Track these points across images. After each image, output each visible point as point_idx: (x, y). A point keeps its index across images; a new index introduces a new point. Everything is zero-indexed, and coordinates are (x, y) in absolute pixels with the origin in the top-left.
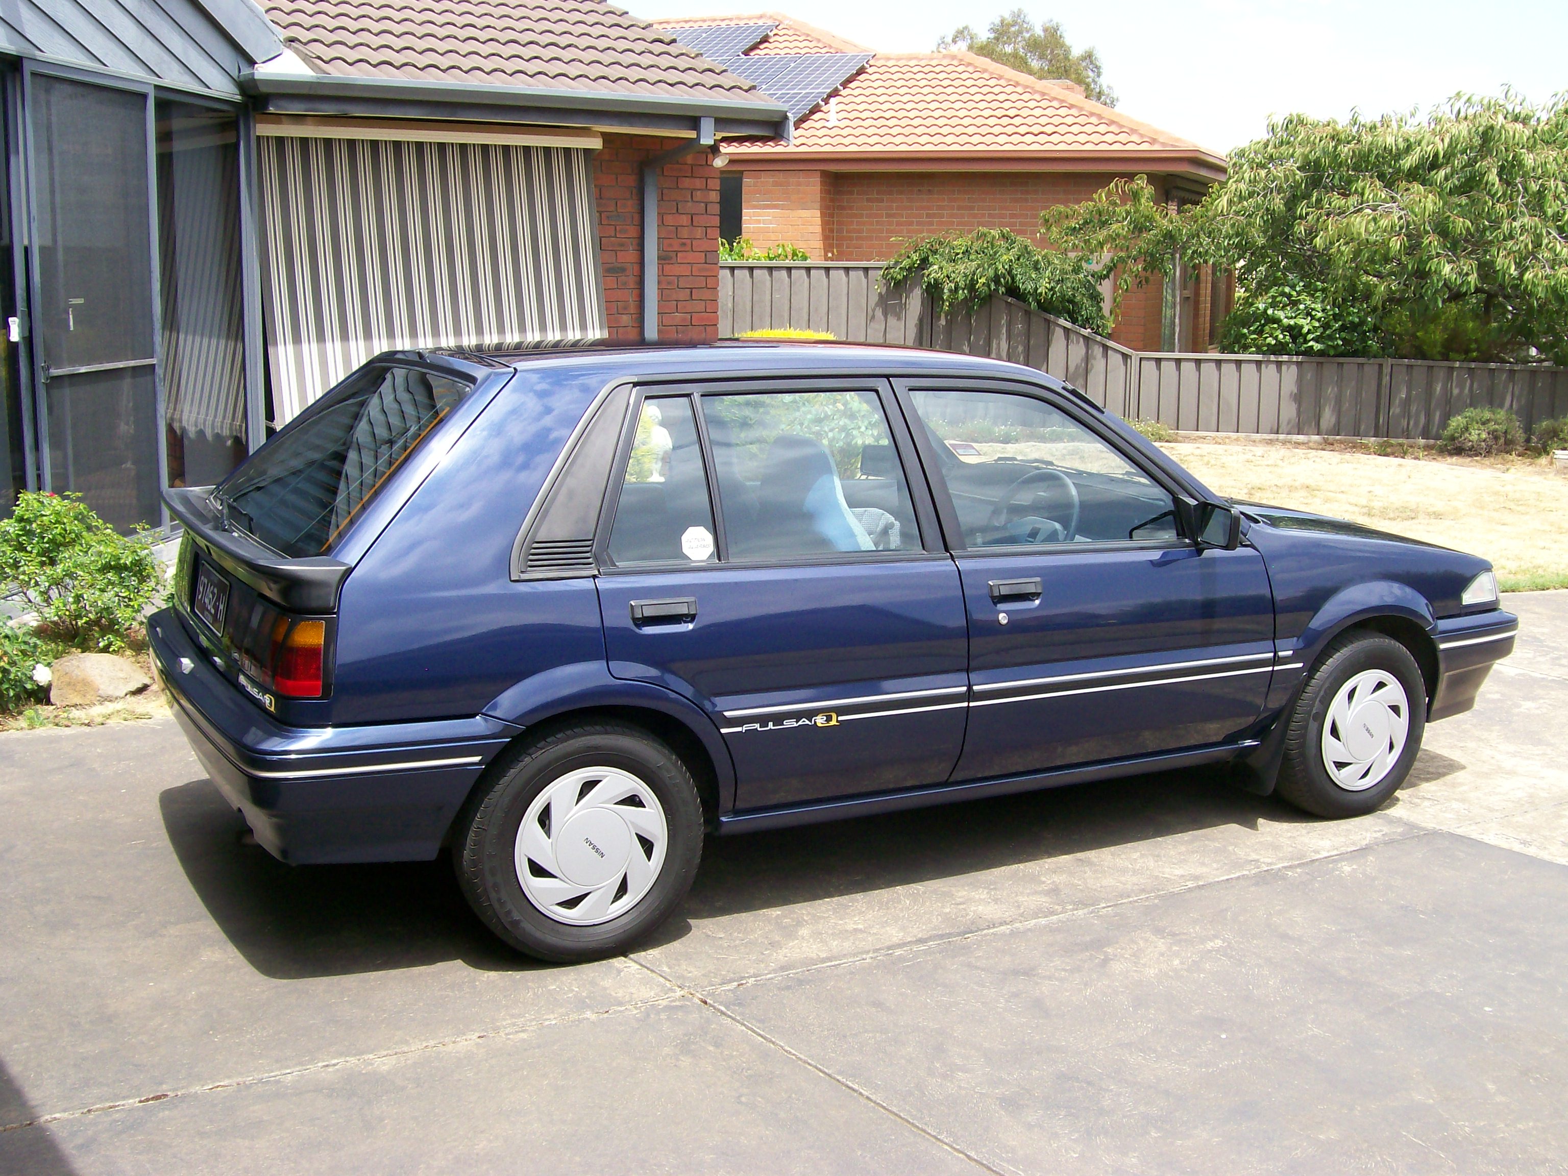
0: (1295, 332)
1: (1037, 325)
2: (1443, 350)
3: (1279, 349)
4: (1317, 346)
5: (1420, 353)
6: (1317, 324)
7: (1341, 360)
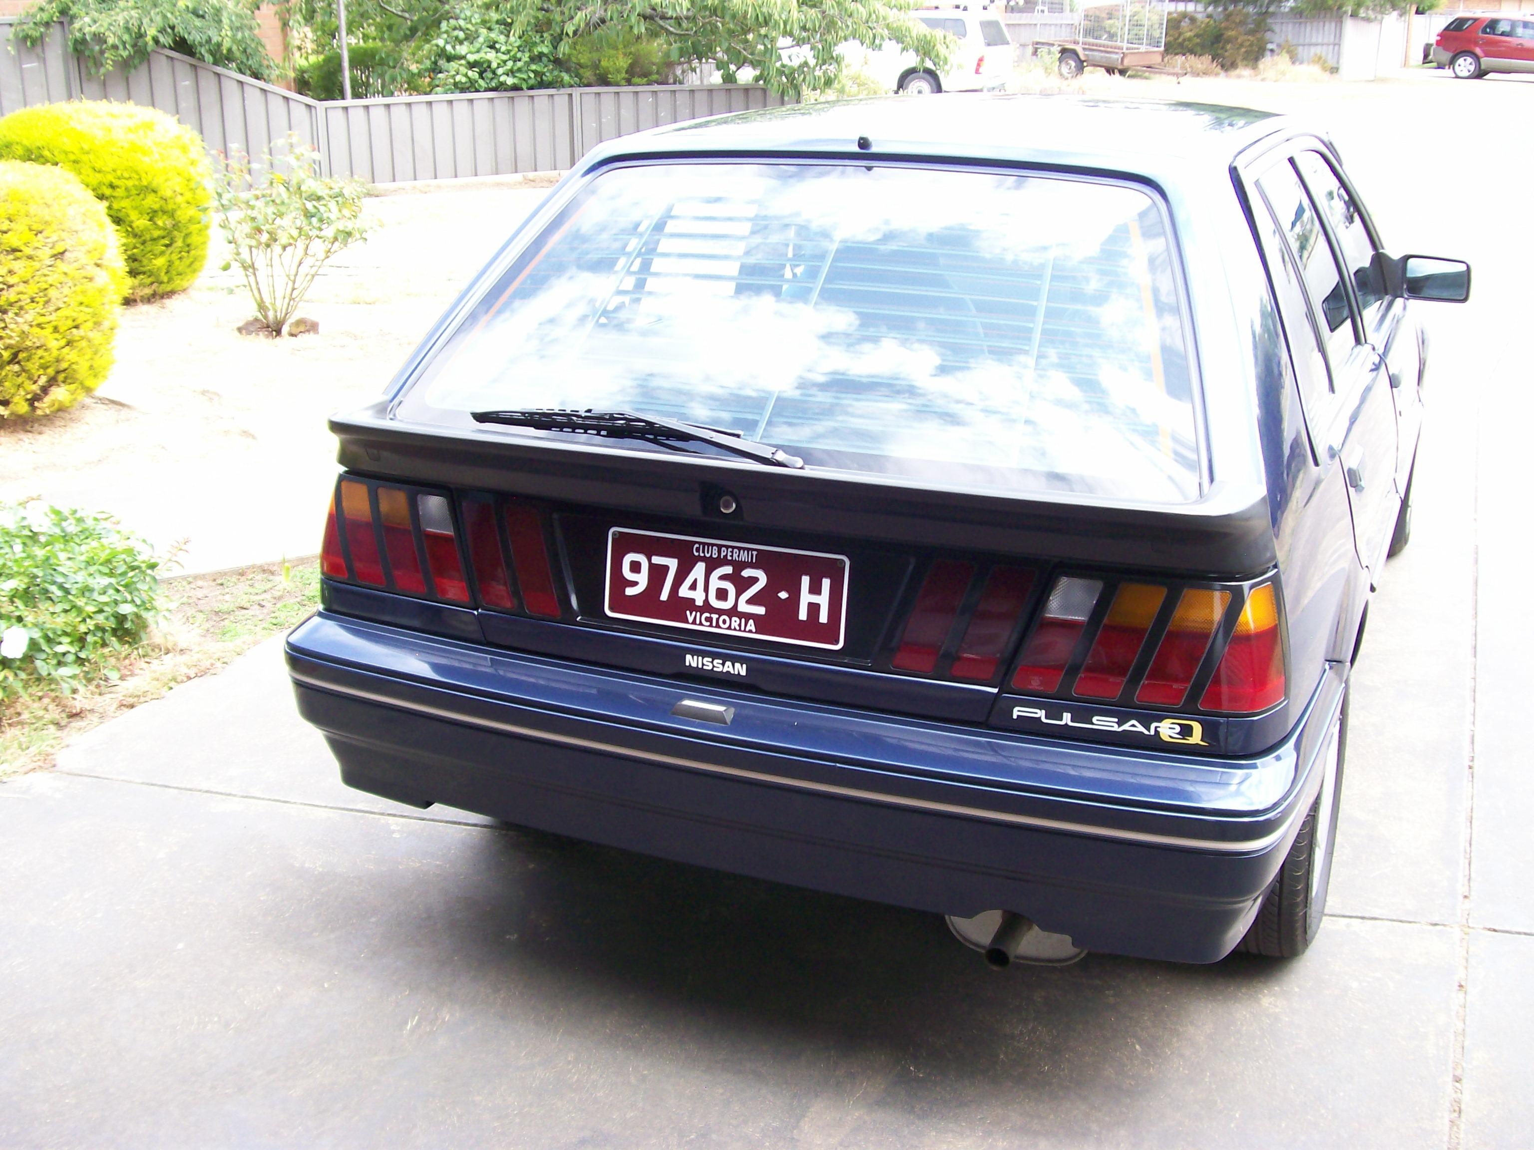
0: (483, 67)
1: (208, 83)
2: (627, 76)
3: (470, 87)
4: (510, 81)
5: (603, 80)
6: (505, 57)
7: (532, 92)
